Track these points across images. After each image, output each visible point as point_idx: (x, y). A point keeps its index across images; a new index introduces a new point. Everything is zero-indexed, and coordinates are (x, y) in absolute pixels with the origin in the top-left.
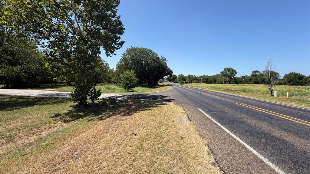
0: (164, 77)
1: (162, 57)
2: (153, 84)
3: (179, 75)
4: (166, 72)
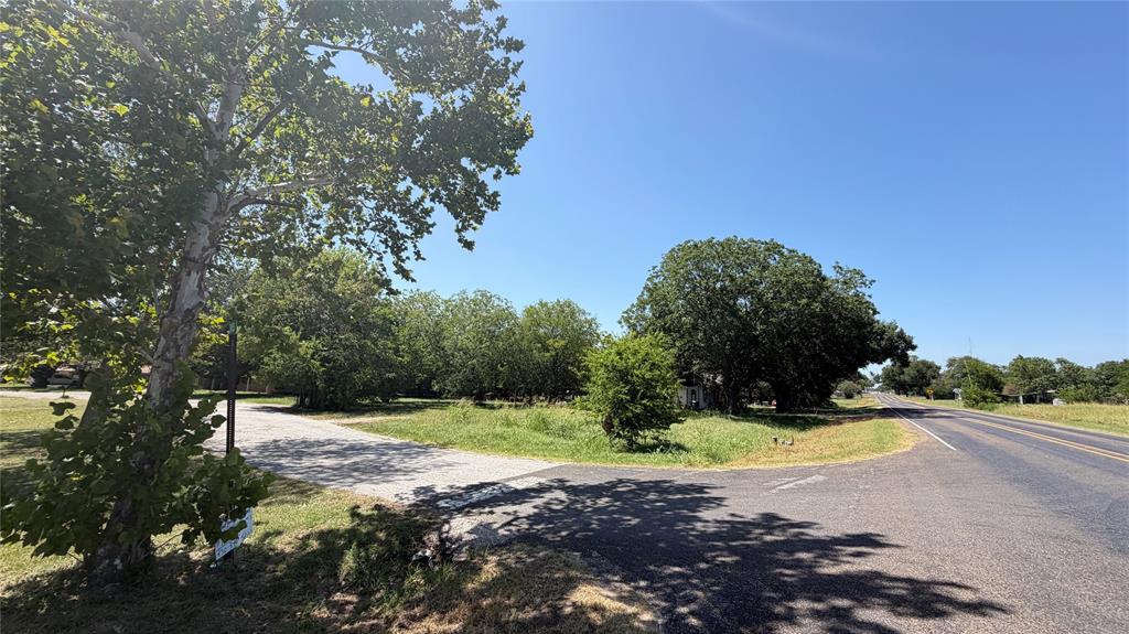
0: (860, 370)
1: (838, 268)
2: (805, 405)
3: (951, 363)
4: (874, 345)
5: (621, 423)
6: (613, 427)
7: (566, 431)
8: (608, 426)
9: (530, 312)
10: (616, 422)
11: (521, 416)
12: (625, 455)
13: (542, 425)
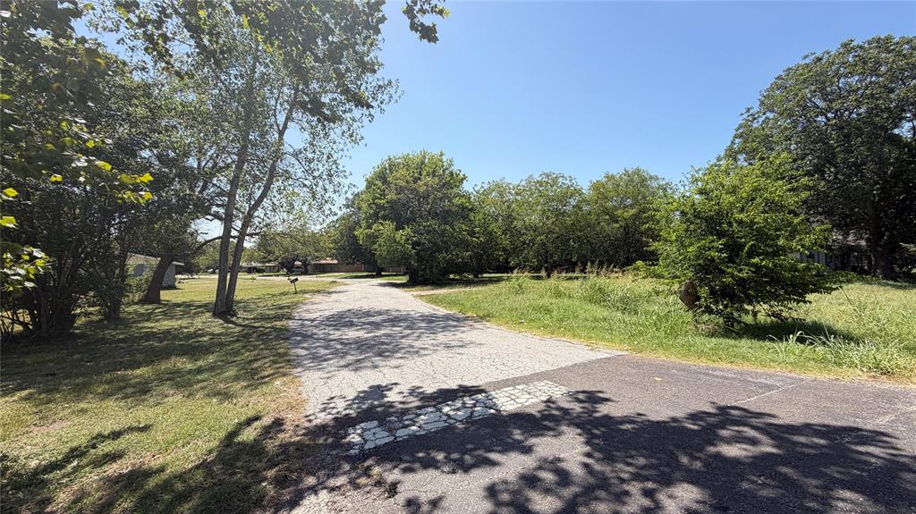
5: (713, 292)
6: (698, 298)
7: (628, 304)
8: (690, 298)
9: (596, 187)
10: (704, 292)
11: (574, 287)
12: (721, 340)
13: (600, 296)
